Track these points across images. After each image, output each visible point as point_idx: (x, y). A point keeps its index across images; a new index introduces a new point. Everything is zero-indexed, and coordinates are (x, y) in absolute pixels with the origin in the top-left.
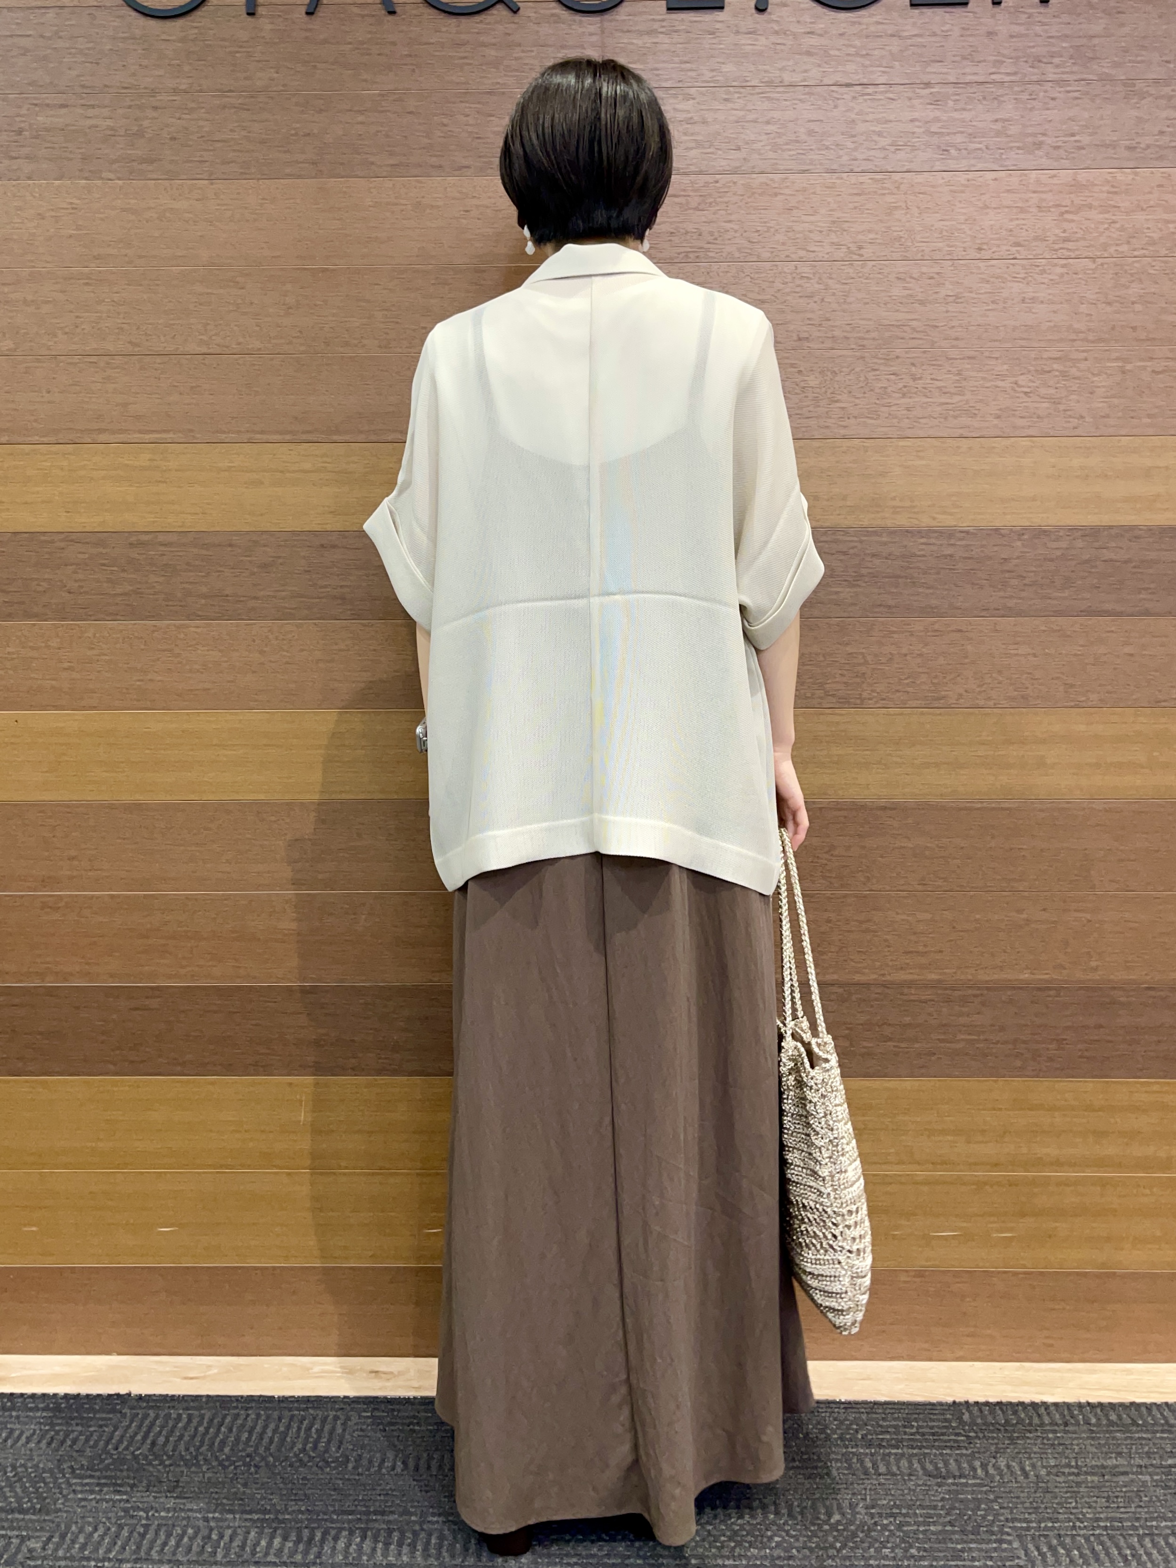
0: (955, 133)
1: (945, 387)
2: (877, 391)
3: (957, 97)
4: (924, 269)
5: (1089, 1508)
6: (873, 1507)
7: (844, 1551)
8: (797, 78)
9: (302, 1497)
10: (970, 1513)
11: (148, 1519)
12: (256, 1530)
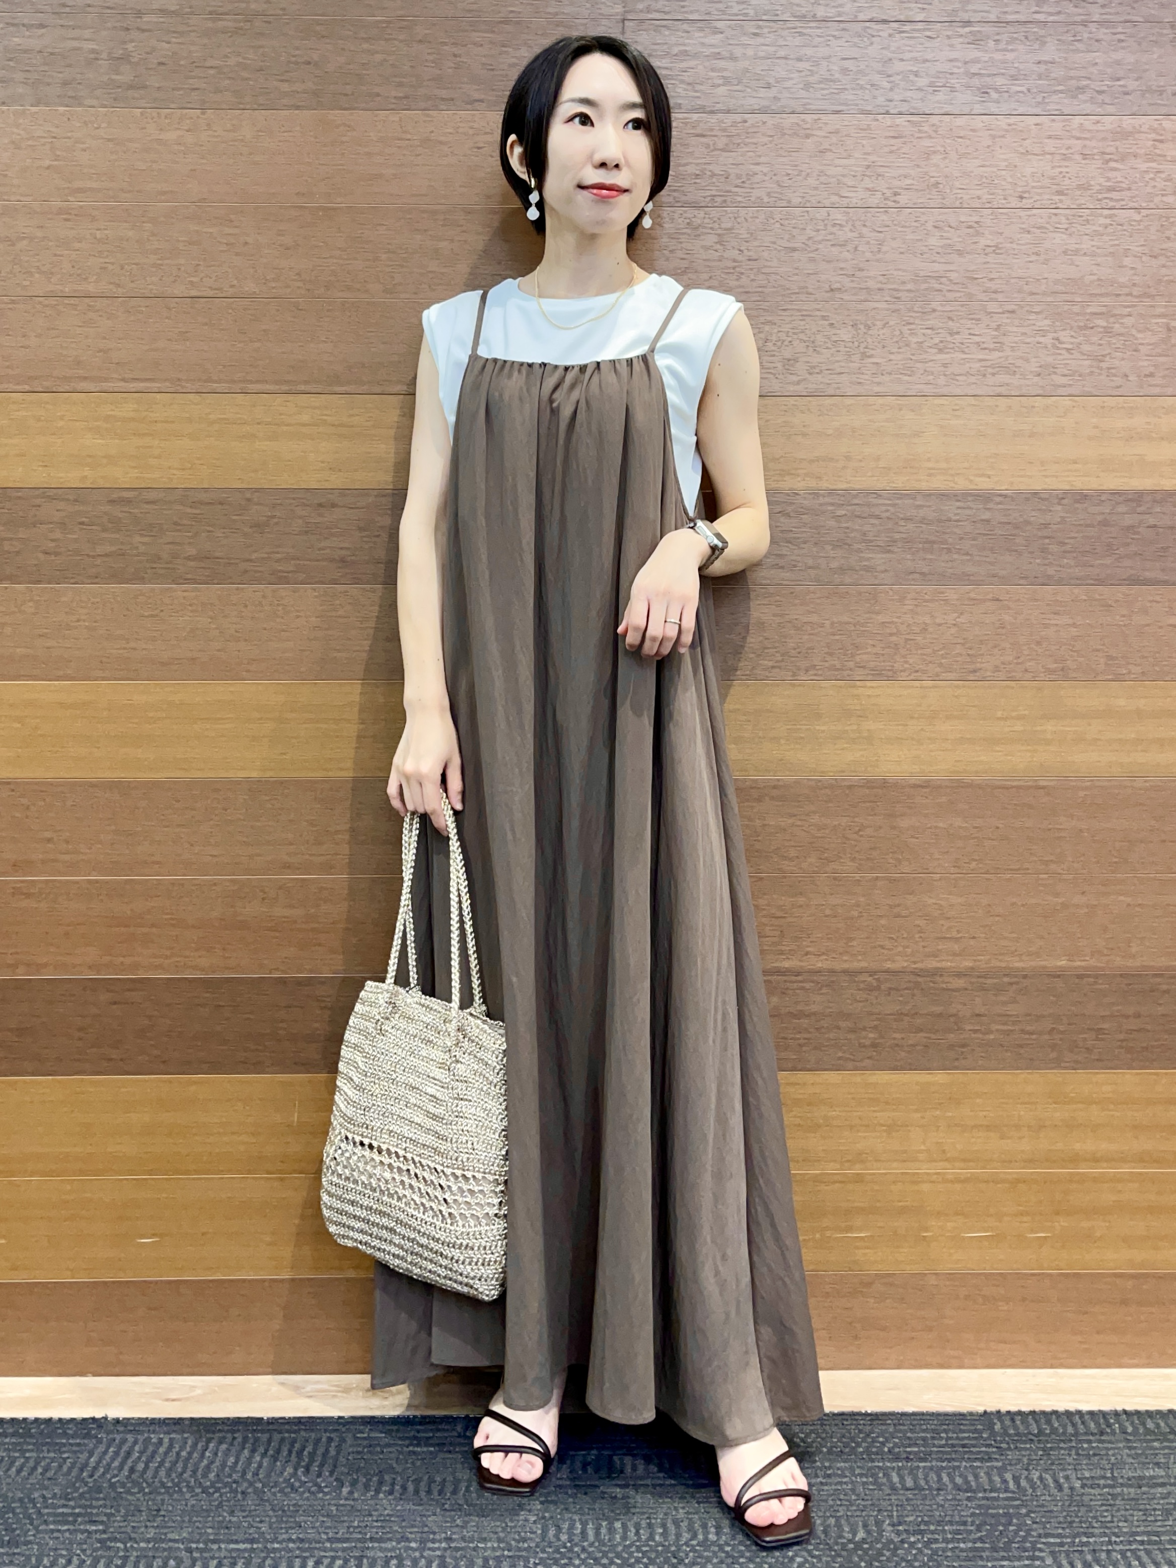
0: (994, 75)
1: (983, 343)
2: (914, 346)
3: (998, 37)
4: (962, 218)
5: (1125, 1521)
6: (900, 1524)
8: (831, 13)
9: (293, 1525)
10: (1001, 1528)
11: (126, 1549)
12: (243, 1560)
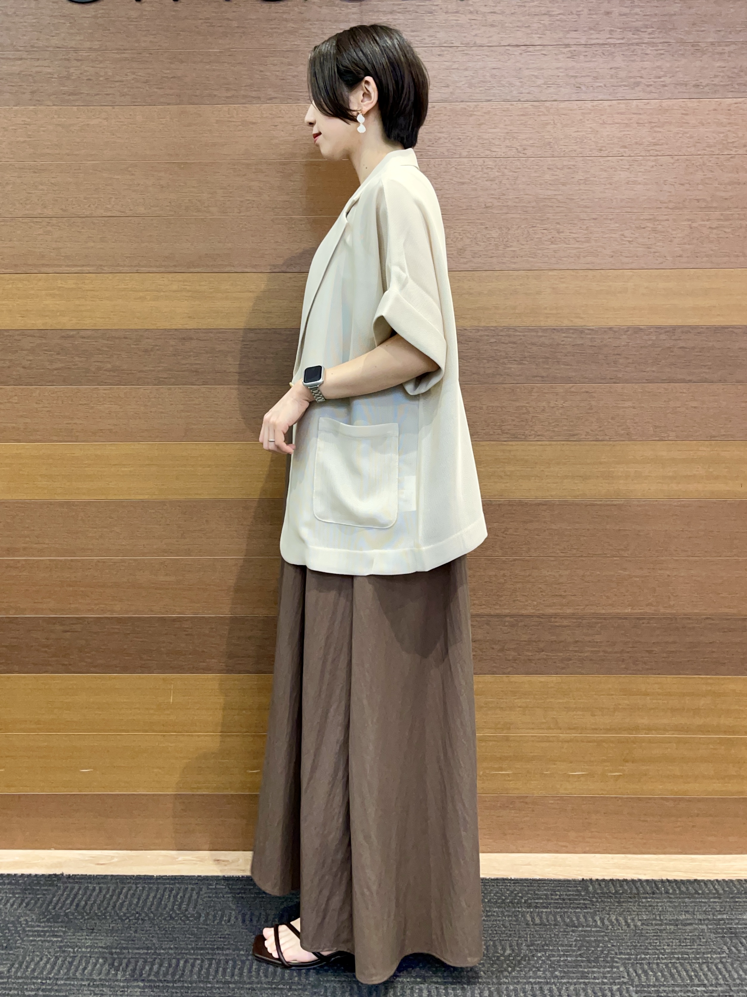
1: (578, 238)
3: (586, 54)
4: (565, 163)
7: (513, 973)
8: (485, 41)
11: (74, 952)
12: (142, 960)
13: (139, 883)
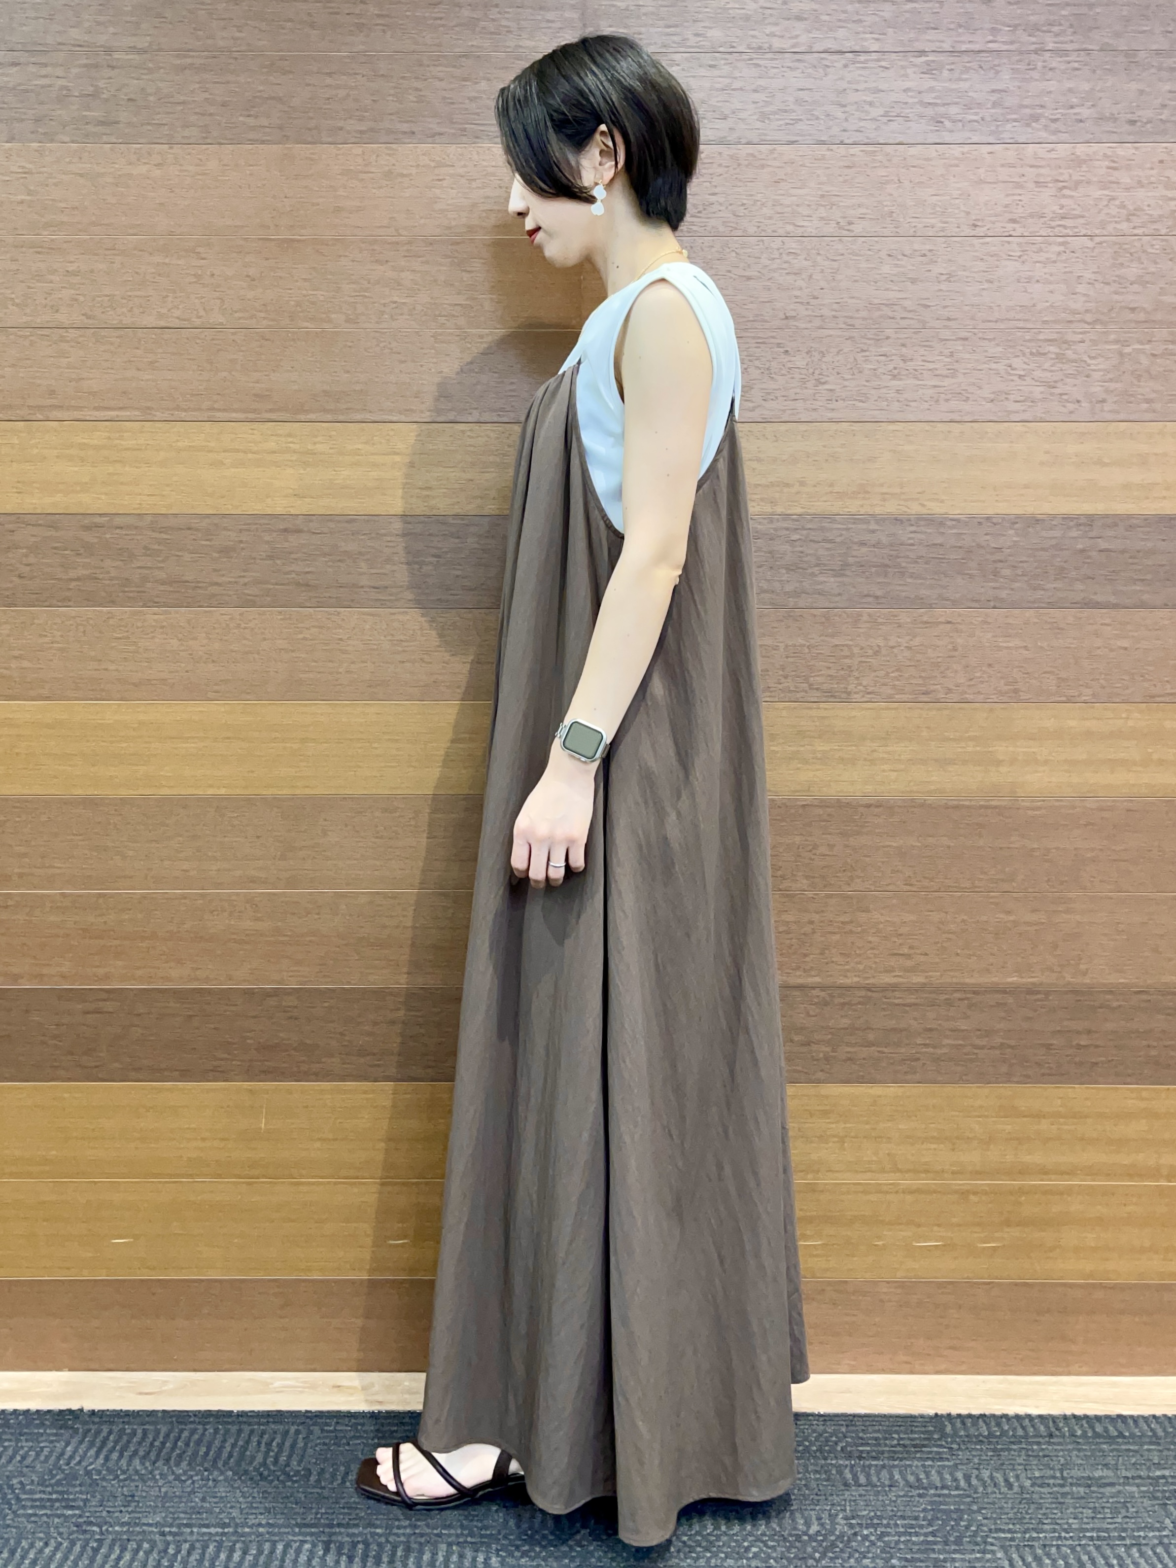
0: (948, 104)
1: (937, 369)
2: (868, 373)
3: (952, 67)
4: (916, 247)
5: (1074, 1518)
6: (853, 1518)
7: (824, 1562)
8: (786, 44)
9: (262, 1511)
10: (953, 1523)
11: (102, 1533)
12: (215, 1544)
13: (208, 1423)
